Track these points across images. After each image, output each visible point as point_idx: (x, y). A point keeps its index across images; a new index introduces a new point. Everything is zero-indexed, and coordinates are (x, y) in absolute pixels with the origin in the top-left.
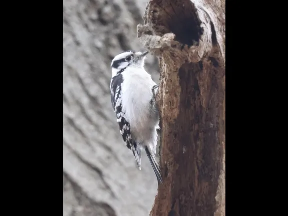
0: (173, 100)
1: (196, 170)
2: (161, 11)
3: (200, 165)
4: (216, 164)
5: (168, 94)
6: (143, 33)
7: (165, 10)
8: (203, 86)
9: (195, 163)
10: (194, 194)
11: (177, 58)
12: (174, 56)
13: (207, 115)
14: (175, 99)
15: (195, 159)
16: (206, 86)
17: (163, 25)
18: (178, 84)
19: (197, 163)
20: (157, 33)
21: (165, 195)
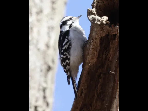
0: (95, 54)
1: (96, 95)
2: (101, 2)
3: (99, 92)
4: (108, 93)
5: (93, 50)
6: (90, 14)
7: (103, 2)
8: (113, 48)
9: (96, 91)
10: (91, 108)
11: (105, 31)
12: (103, 29)
13: (108, 65)
14: (95, 53)
15: (96, 88)
16: (115, 48)
17: (101, 10)
18: (99, 45)
19: (97, 91)
20: (98, 15)
21: (78, 106)
